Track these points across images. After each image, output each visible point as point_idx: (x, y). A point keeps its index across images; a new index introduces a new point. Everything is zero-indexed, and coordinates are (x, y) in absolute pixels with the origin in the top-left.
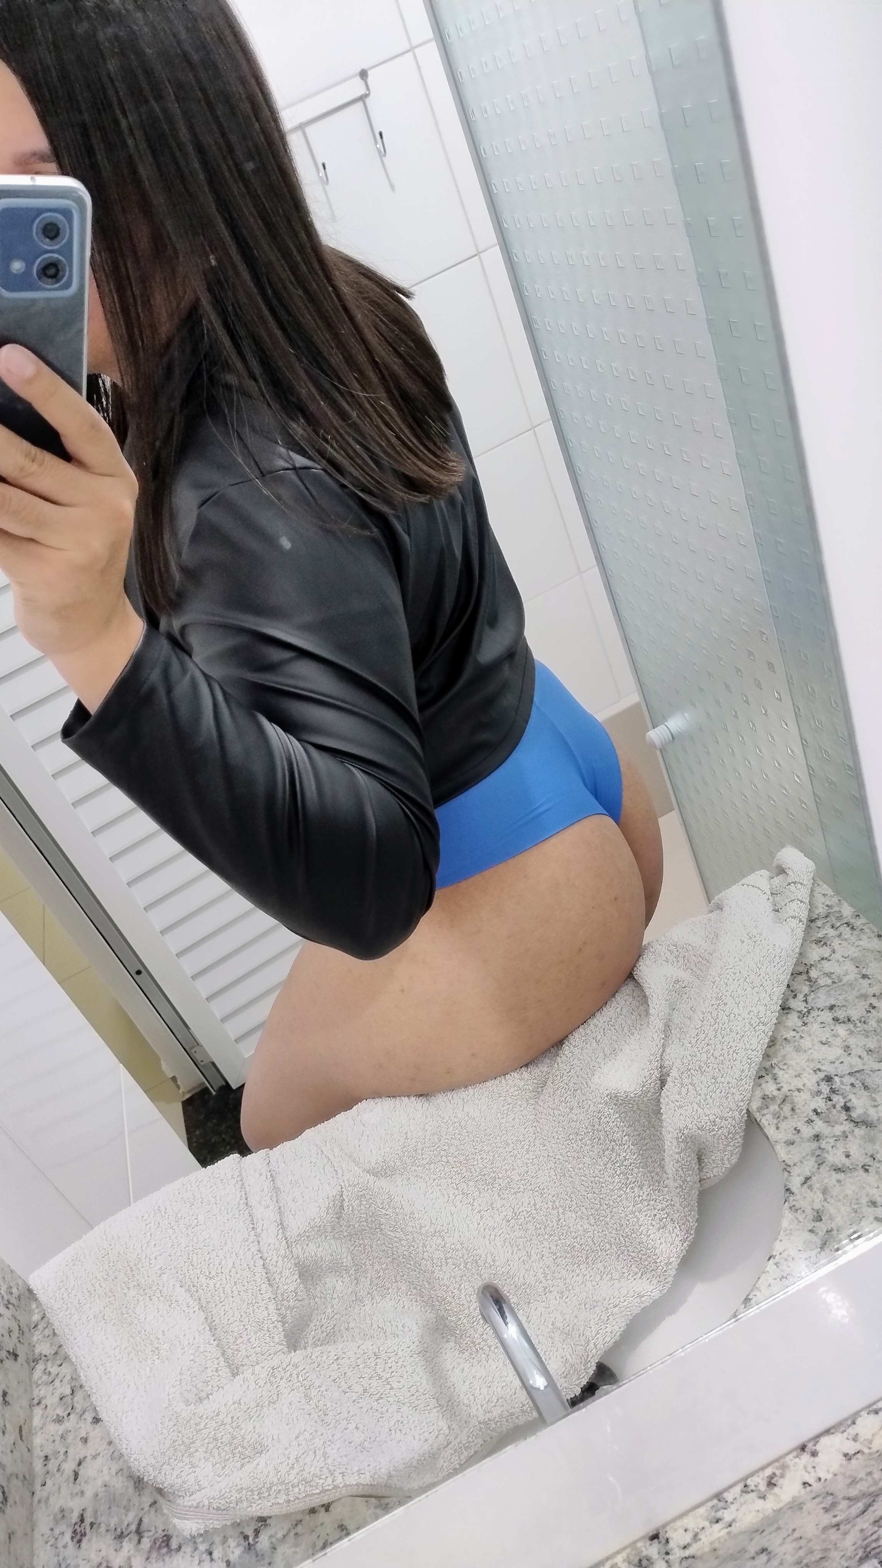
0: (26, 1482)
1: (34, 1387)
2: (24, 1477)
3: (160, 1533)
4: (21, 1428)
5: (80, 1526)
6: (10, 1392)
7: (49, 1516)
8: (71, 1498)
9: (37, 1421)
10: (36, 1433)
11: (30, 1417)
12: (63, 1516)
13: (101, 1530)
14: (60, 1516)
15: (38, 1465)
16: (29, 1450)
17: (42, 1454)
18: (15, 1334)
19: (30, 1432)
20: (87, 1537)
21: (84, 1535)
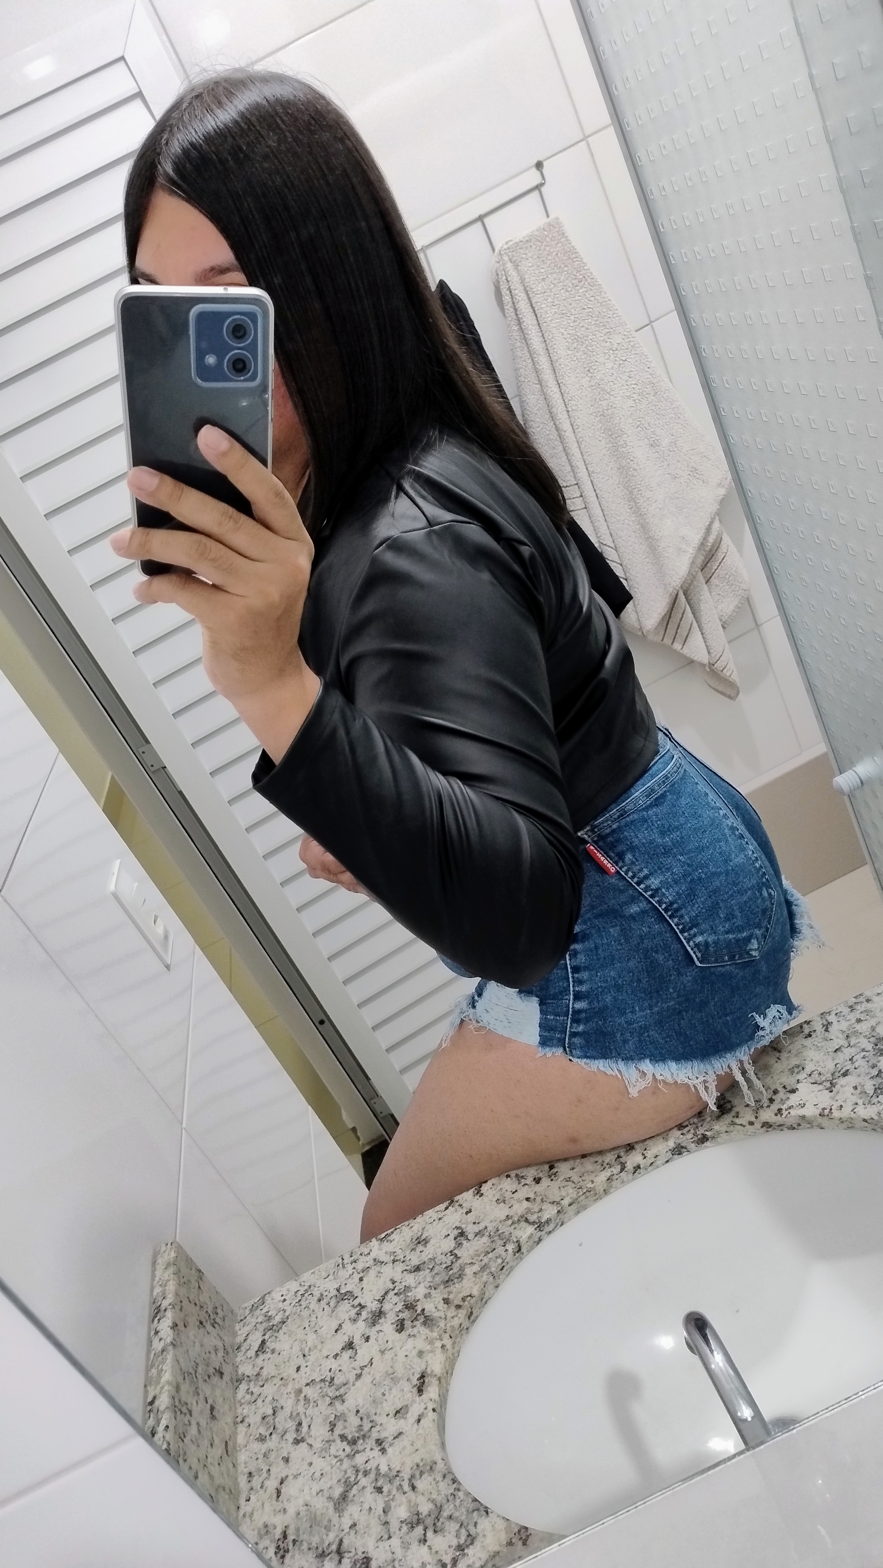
0: (231, 1496)
1: (238, 1406)
2: (230, 1490)
3: (360, 1556)
4: (226, 1443)
5: (283, 1543)
6: (217, 1407)
7: (253, 1530)
8: (274, 1515)
9: (241, 1439)
10: (240, 1450)
11: (235, 1434)
12: (267, 1531)
13: (302, 1548)
14: (263, 1531)
15: (243, 1480)
16: (234, 1466)
17: (246, 1471)
18: (221, 1354)
19: (235, 1448)
20: (290, 1554)
21: (287, 1551)
